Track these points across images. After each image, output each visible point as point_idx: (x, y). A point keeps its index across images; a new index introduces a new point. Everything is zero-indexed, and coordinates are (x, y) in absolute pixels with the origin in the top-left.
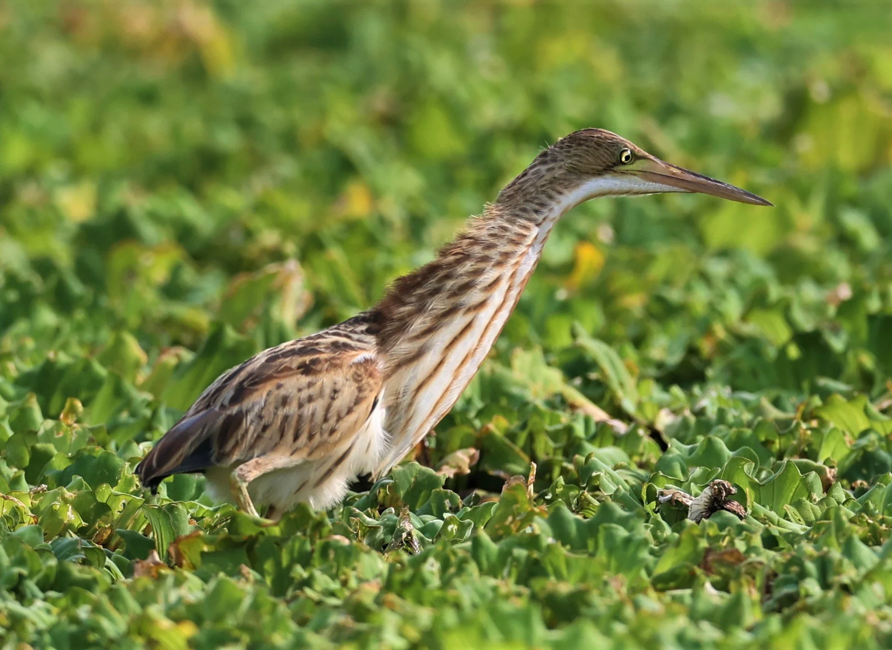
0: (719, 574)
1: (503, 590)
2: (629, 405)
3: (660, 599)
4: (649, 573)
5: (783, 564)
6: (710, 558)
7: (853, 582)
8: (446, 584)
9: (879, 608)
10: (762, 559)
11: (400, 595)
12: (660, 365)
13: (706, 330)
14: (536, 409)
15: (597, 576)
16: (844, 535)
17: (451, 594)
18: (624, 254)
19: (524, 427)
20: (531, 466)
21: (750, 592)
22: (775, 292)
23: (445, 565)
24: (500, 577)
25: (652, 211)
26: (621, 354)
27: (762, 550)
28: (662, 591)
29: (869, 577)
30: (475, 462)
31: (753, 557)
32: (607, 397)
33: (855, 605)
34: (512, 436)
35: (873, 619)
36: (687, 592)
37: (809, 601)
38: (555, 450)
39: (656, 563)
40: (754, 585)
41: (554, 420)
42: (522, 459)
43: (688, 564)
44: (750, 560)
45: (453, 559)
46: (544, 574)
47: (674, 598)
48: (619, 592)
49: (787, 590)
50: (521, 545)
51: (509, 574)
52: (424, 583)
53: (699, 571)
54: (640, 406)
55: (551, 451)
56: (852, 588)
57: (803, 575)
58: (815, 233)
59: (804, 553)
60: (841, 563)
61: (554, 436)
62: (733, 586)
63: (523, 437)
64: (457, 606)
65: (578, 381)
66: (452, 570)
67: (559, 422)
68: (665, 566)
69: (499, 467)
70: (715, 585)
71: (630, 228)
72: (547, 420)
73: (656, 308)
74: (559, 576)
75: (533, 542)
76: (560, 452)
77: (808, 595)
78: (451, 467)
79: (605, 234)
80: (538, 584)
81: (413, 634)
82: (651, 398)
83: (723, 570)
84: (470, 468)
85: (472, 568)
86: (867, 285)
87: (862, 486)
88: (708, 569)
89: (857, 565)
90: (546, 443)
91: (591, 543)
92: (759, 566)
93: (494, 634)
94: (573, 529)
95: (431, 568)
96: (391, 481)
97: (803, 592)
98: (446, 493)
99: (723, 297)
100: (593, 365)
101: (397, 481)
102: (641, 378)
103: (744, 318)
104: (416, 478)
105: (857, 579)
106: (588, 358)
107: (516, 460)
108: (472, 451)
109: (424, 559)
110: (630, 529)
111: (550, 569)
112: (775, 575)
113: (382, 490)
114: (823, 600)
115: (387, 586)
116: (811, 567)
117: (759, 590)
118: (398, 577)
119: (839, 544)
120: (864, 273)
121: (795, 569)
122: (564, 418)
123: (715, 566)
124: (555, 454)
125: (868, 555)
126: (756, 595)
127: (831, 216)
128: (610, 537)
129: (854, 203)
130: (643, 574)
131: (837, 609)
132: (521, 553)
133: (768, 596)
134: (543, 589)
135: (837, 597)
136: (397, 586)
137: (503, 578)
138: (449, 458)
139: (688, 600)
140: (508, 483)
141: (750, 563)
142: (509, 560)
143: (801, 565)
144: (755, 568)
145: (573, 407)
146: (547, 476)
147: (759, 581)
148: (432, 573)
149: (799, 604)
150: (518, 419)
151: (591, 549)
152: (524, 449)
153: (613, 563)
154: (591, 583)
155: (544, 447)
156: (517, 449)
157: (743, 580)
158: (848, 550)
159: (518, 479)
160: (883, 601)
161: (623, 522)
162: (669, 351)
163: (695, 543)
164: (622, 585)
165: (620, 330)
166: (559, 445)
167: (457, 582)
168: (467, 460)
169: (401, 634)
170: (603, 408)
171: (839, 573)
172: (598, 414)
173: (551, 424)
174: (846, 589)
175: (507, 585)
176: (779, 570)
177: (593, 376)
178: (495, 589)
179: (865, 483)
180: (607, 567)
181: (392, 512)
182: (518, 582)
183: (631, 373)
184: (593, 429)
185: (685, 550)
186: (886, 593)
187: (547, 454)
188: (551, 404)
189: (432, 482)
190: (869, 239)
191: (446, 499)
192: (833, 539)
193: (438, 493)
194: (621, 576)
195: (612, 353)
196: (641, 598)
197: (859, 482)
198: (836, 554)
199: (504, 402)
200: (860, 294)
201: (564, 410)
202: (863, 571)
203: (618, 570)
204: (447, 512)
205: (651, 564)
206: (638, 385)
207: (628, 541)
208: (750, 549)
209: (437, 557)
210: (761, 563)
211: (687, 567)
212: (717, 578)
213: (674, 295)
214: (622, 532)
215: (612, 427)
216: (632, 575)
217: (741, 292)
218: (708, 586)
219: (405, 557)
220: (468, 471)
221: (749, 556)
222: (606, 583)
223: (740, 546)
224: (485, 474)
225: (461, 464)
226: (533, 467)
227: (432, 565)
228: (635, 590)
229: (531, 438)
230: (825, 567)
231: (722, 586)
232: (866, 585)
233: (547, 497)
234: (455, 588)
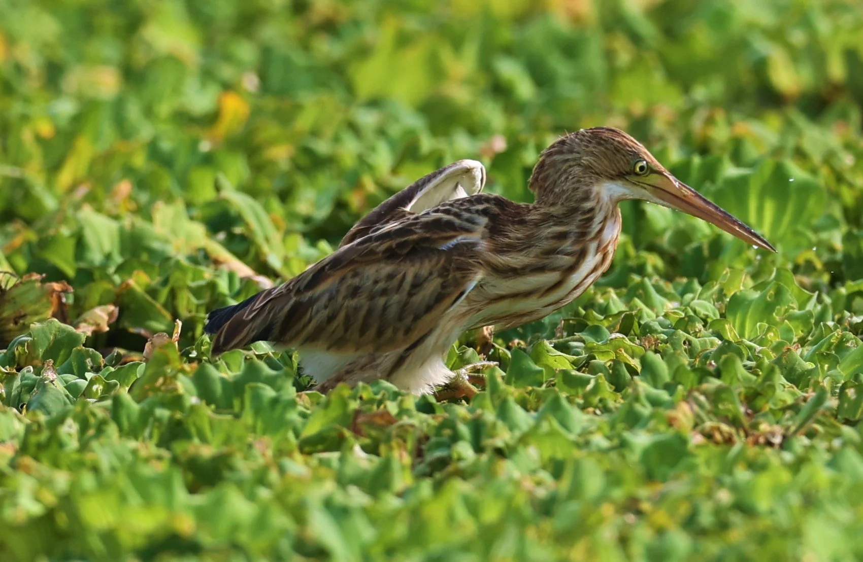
0: (369, 436)
1: (143, 453)
2: (275, 261)
3: (307, 464)
4: (297, 435)
5: (434, 426)
6: (360, 420)
7: (507, 445)
8: (84, 446)
9: (533, 472)
10: (415, 421)
11: (36, 458)
12: (307, 220)
13: (355, 183)
14: (178, 264)
15: (241, 439)
16: (499, 397)
17: (88, 457)
18: (270, 103)
19: (165, 282)
20: (176, 324)
21: (401, 456)
22: (427, 144)
23: (84, 426)
24: (140, 439)
25: (299, 59)
26: (267, 208)
27: (415, 412)
28: (310, 454)
29: (524, 440)
30: (114, 320)
31: (405, 420)
32: (253, 251)
33: (509, 469)
34: (153, 292)
35: (528, 484)
36: (334, 456)
37: (462, 465)
38: (198, 306)
39: (304, 425)
40: (405, 449)
41: (197, 275)
42: (164, 317)
43: (338, 426)
44: (401, 422)
45: (92, 421)
46: (187, 436)
47: (322, 462)
48: (264, 455)
49: (439, 454)
50: (163, 405)
51: (151, 436)
52: (61, 445)
53: (348, 434)
54: (286, 261)
55: (194, 308)
56: (507, 451)
57: (456, 438)
58: (468, 82)
59: (457, 416)
60: (494, 426)
61: (197, 292)
62: (383, 449)
63: (164, 294)
64: (95, 469)
65: (222, 236)
66: (91, 432)
67: (203, 278)
68: (312, 429)
69: (140, 323)
70: (365, 449)
71: (276, 76)
72: (190, 275)
73: (303, 161)
74: (204, 439)
75: (176, 402)
76: (203, 309)
77: (460, 459)
78: (89, 324)
79: (250, 82)
80: (180, 447)
81: (50, 498)
82: (297, 253)
83: (374, 433)
84: (109, 326)
85: (112, 430)
86: (523, 136)
87: (520, 345)
88: (357, 432)
89: (512, 427)
90: (189, 300)
91: (236, 403)
92: (411, 429)
93: (134, 499)
94: (218, 389)
95: (69, 429)
96: (30, 339)
97: (455, 456)
98: (88, 351)
99: (373, 149)
100: (238, 219)
101: (36, 339)
102: (288, 233)
103: (395, 171)
104: (55, 335)
105: (512, 442)
106: (233, 211)
107: (157, 317)
108: (111, 308)
109: (61, 420)
110: (278, 389)
111: (193, 430)
112: (427, 438)
113: (20, 348)
114: (476, 464)
115: (23, 449)
116: (464, 430)
117: (411, 453)
118: (34, 439)
119: (494, 406)
120: (519, 123)
121: (447, 432)
122: (208, 273)
123: (364, 429)
124: (197, 311)
125: (523, 418)
126: (407, 459)
127: (486, 65)
128: (257, 397)
129: (509, 51)
130: (291, 435)
131: (491, 473)
132: (163, 413)
133: (419, 460)
134: (185, 452)
135: (491, 461)
136: (32, 449)
137: (144, 441)
138: (87, 315)
139: (335, 464)
140: (151, 340)
141: (402, 426)
142: (151, 420)
143: (453, 427)
144: (406, 431)
145: (217, 262)
146: (190, 334)
147: (410, 444)
148: (70, 435)
149: (450, 468)
150: (159, 275)
151: (237, 409)
152: (165, 306)
153: (260, 425)
154: (236, 446)
155: (187, 303)
156: (158, 305)
157: (394, 444)
158: (503, 412)
159: (162, 336)
160: (537, 465)
161: (271, 381)
162: (317, 205)
163: (345, 404)
164: (267, 447)
165: (265, 183)
166: (201, 302)
167: (95, 444)
168: (106, 318)
169: (37, 499)
170: (248, 264)
171: (492, 436)
172: (243, 270)
173: (194, 280)
174: (500, 453)
175: (147, 447)
176: (431, 433)
177: (238, 230)
178: (134, 452)
179: (522, 343)
180: (253, 429)
181: (30, 371)
182: (159, 445)
183: (278, 228)
184: (237, 286)
185: (334, 412)
186: (541, 456)
187: (190, 312)
188: (194, 260)
189: (72, 340)
190: (525, 89)
191: (87, 358)
192: (488, 402)
193: (80, 351)
194: (267, 439)
195: (258, 206)
196: (287, 462)
197: (516, 341)
198: (490, 416)
199: (144, 257)
200: (515, 146)
201: (207, 266)
202: (517, 434)
203: (264, 432)
204: (89, 371)
205: (299, 426)
206: (284, 240)
207: (275, 401)
208: (403, 411)
209: (75, 418)
210: (412, 426)
211: (335, 430)
212: (367, 441)
213: (322, 147)
214: (269, 392)
215: (257, 283)
216: (278, 437)
217: (392, 144)
218: (357, 448)
219: (42, 418)
220: (107, 329)
221: (401, 419)
222: (250, 446)
223: (392, 408)
224: (125, 331)
225: (99, 321)
226: (178, 324)
227: (70, 427)
228: (281, 453)
229: (173, 295)
230: (478, 429)
231: (372, 449)
232: (521, 449)
233: (190, 355)
234: (93, 451)
